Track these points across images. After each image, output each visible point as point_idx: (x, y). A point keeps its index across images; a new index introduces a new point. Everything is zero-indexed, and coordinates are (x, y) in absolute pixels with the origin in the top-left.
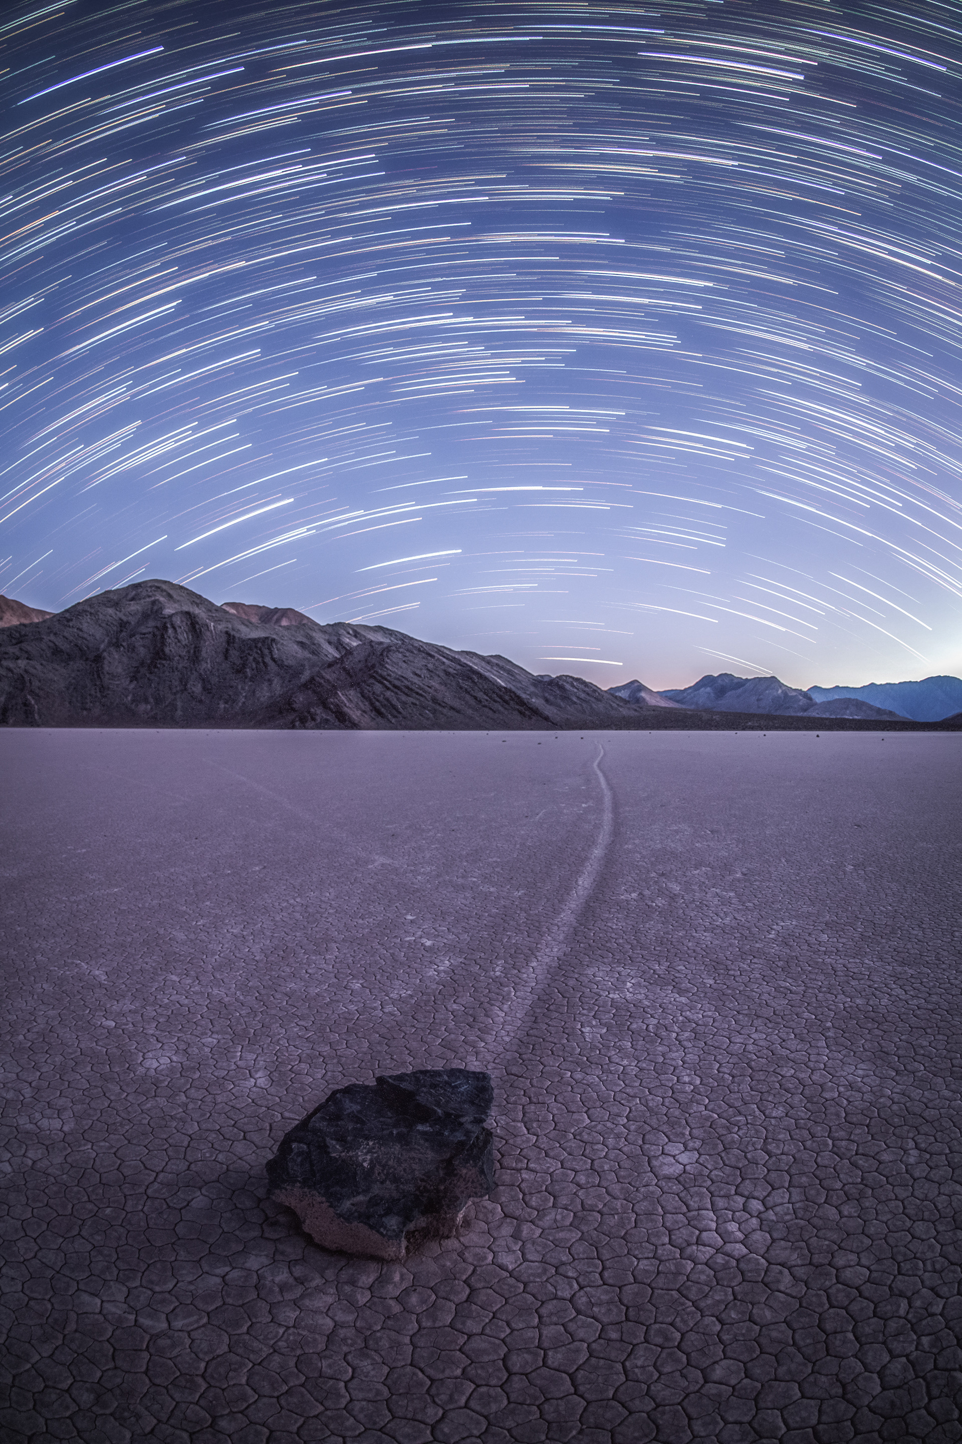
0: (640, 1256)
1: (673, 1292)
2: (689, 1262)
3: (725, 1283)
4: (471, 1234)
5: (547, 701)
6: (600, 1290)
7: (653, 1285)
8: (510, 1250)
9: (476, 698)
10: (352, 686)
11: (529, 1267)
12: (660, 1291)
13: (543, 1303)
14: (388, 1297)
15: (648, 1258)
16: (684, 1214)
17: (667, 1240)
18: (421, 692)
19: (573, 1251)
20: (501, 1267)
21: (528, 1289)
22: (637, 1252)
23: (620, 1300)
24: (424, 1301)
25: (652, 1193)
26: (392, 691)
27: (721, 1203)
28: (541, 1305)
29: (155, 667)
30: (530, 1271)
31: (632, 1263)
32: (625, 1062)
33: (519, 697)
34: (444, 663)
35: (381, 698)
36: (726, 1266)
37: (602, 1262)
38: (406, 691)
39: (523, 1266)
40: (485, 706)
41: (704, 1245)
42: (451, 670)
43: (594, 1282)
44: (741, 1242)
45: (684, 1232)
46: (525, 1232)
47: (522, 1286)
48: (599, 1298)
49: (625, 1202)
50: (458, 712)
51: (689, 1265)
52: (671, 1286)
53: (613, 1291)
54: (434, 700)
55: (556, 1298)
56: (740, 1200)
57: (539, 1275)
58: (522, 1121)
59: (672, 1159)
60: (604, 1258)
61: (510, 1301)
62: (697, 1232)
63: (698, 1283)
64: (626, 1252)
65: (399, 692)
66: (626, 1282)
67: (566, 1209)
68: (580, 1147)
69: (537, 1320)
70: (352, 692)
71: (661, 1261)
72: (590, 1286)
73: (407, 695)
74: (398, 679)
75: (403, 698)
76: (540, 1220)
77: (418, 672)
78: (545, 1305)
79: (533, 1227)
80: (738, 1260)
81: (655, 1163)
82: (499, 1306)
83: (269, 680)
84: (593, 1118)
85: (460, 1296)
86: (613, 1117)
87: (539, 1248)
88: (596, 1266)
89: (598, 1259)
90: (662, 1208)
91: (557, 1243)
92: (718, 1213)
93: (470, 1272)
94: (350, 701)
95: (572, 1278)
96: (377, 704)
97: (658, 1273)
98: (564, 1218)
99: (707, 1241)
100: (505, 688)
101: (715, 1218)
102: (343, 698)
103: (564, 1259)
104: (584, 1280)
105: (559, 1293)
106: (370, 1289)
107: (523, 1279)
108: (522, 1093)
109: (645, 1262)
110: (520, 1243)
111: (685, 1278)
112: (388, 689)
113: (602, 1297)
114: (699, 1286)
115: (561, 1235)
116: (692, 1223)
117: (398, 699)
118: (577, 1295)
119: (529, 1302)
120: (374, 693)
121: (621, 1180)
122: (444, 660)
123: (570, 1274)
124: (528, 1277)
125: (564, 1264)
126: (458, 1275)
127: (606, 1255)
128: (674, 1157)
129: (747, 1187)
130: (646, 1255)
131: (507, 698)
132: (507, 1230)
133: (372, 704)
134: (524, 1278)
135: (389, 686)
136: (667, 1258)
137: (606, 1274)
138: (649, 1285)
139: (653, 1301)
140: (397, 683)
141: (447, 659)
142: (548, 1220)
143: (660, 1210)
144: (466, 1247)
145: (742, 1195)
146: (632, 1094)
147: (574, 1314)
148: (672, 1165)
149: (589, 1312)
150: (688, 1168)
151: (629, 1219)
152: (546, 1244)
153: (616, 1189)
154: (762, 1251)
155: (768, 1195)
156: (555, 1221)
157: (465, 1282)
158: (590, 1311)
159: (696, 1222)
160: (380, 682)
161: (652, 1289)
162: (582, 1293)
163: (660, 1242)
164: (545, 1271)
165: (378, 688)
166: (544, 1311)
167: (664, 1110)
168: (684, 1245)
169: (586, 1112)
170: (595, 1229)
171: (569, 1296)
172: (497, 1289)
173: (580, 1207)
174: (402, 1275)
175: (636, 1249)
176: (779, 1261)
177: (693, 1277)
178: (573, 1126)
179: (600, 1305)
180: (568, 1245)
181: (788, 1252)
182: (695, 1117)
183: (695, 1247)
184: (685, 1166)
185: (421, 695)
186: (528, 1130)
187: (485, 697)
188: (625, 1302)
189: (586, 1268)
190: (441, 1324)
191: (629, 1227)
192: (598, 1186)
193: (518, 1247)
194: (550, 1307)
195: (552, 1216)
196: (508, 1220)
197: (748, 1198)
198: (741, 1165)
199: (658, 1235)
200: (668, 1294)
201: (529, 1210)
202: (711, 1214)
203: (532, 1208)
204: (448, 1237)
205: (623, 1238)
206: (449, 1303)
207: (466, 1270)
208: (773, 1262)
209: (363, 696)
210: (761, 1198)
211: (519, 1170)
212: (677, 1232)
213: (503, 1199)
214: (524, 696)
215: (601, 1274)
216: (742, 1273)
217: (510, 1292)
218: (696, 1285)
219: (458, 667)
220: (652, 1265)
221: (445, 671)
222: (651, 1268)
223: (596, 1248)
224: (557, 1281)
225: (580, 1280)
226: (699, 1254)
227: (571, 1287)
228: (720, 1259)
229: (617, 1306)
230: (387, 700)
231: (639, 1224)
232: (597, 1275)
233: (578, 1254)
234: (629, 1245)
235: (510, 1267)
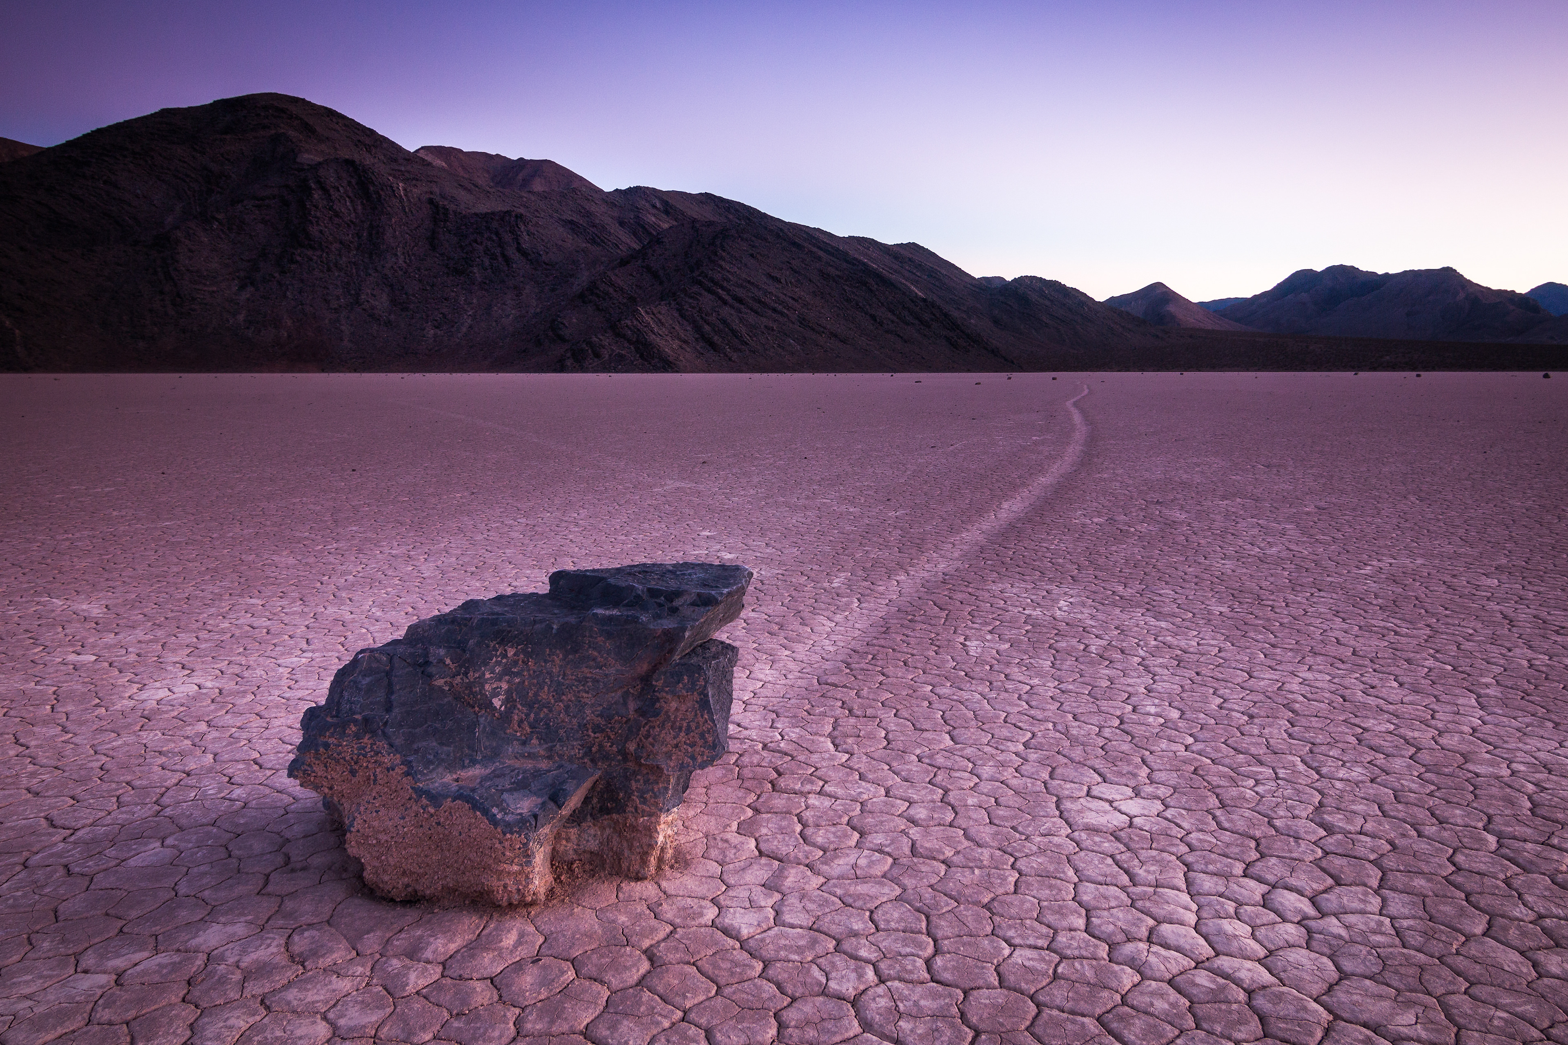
0: (1017, 941)
1: (1086, 1020)
2: (1129, 970)
3: (1218, 1029)
4: (685, 878)
5: (996, 322)
6: (919, 989)
7: (1041, 998)
8: (752, 905)
9: (873, 317)
10: (662, 299)
11: (782, 935)
12: (1055, 1012)
13: (794, 1000)
14: (475, 975)
15: (1036, 948)
16: (1123, 888)
17: (1081, 923)
18: (780, 308)
19: (878, 916)
20: (726, 932)
21: (771, 972)
22: (1011, 933)
23: (963, 1015)
24: (546, 982)
25: (1058, 846)
26: (732, 307)
27: (1207, 883)
28: (790, 1005)
29: (292, 261)
30: (783, 942)
31: (999, 950)
32: (1036, 681)
33: (946, 315)
34: (819, 259)
35: (713, 318)
36: (1217, 997)
37: (935, 941)
38: (756, 306)
39: (771, 933)
40: (887, 332)
41: (1166, 946)
42: (832, 271)
43: (911, 972)
44: (1259, 961)
45: (1121, 915)
46: (790, 879)
47: (759, 966)
48: (916, 1003)
49: (998, 853)
50: (844, 341)
51: (1128, 977)
52: (1083, 1006)
53: (950, 996)
54: (803, 321)
55: (824, 992)
56: (1257, 890)
57: (800, 950)
58: (830, 735)
59: (1107, 806)
60: (940, 934)
61: (727, 991)
62: (1151, 922)
63: (1146, 1013)
64: (989, 929)
65: (744, 310)
66: (981, 982)
67: (880, 851)
68: (928, 772)
69: (773, 1032)
70: (664, 309)
71: (1063, 957)
72: (901, 980)
73: (756, 312)
74: (741, 286)
75: (752, 318)
76: (826, 863)
77: (776, 273)
78: (795, 1005)
79: (809, 873)
80: (1250, 993)
81: (1067, 805)
82: (702, 998)
83: (515, 288)
84: (957, 739)
85: (626, 975)
86: (997, 742)
87: (811, 906)
88: (920, 946)
89: (929, 934)
90: (1076, 871)
91: (850, 900)
92: (1202, 900)
93: (661, 935)
94: (660, 323)
95: (868, 961)
96: (707, 328)
97: (1056, 976)
98: (871, 864)
99: (1172, 941)
100: (924, 300)
101: (1194, 907)
102: (647, 318)
103: (857, 926)
104: (890, 967)
105: (833, 985)
106: (444, 964)
107: (764, 953)
108: (840, 704)
109: (1029, 953)
110: (777, 896)
111: (1118, 998)
112: (725, 303)
113: (923, 1003)
114: (1151, 1020)
115: (861, 888)
116: (1139, 904)
117: (741, 320)
118: (870, 992)
119: (765, 995)
120: (700, 311)
121: (996, 821)
122: (821, 253)
123: (863, 953)
124: (777, 951)
125: (855, 934)
126: (634, 939)
127: (944, 928)
128: (1111, 802)
129: (1273, 868)
130: (1031, 941)
131: (927, 317)
132: (760, 873)
133: (698, 329)
134: (769, 952)
135: (727, 297)
136: (1076, 953)
137: (939, 961)
138: (1032, 998)
139: (1038, 1030)
140: (740, 292)
141: (826, 251)
142: (840, 865)
143: (1071, 873)
144: (668, 896)
145: (1260, 880)
146: (1040, 717)
147: (858, 1030)
148: (1105, 812)
149: (889, 1028)
150: (1136, 821)
151: (1004, 879)
152: (826, 901)
153: (986, 833)
154: (1317, 988)
155: (1325, 891)
156: (855, 866)
157: (645, 952)
158: (891, 1027)
159: (1148, 904)
160: (709, 291)
161: (1038, 1006)
162: (881, 990)
163: (1065, 924)
164: (814, 942)
165: (707, 301)
166: (792, 1016)
167: (1101, 742)
168: (1120, 937)
169: (949, 733)
170: (931, 886)
171: (852, 993)
172: (707, 968)
173: (907, 850)
174: (522, 935)
175: (1010, 927)
176: (1365, 1017)
177: (1137, 999)
178: (920, 745)
179: (915, 1016)
180: (871, 906)
181: (1386, 1004)
182: (1161, 757)
183: (1143, 946)
184: (1131, 818)
185: (782, 314)
186: (836, 746)
187: (890, 315)
188: (974, 1020)
189: (898, 947)
190: (565, 1027)
191: (1001, 891)
192: (951, 825)
193: (771, 902)
194: (807, 1008)
195: (852, 860)
196: (764, 860)
197: (1274, 887)
198: (1258, 834)
199: (1061, 912)
200: (1074, 1022)
201: (807, 848)
202: (1185, 898)
203: (814, 845)
204: (639, 878)
205: (987, 907)
206: (597, 986)
207: (653, 930)
208: (1345, 1015)
209: (682, 316)
210: (1309, 893)
211: (805, 794)
212: (1106, 913)
213: (764, 831)
214: (955, 314)
215: (928, 962)
216: (1262, 1019)
217: (732, 974)
218: (1144, 1017)
219: (845, 265)
220: (1043, 960)
221: (821, 271)
222: (1041, 966)
223: (927, 917)
224: (833, 965)
225: (882, 966)
226: (1152, 959)
227: (860, 976)
228: (1203, 978)
229: (953, 1026)
230: (724, 322)
231: (1022, 889)
232: (920, 963)
233: (888, 922)
234: (997, 919)
235: (745, 932)
